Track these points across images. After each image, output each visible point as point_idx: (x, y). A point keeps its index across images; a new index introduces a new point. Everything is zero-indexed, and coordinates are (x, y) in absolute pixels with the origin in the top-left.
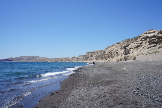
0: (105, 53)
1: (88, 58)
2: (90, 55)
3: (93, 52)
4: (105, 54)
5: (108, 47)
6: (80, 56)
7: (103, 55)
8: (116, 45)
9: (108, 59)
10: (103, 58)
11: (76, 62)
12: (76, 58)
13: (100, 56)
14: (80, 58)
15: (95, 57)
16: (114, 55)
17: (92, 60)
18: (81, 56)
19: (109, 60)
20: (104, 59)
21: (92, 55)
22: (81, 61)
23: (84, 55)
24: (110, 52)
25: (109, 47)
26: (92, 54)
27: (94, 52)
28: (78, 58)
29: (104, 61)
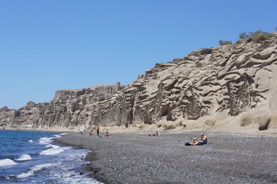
0: (140, 94)
1: (62, 116)
2: (69, 104)
3: (83, 92)
4: (141, 98)
5: (157, 65)
6: (30, 105)
7: (132, 101)
8: (192, 57)
9: (164, 121)
10: (130, 118)
11: (8, 127)
12: (13, 113)
13: (118, 105)
14: (27, 112)
15: (90, 113)
16: (201, 99)
17: (76, 123)
18: (35, 105)
19: (170, 123)
20: (138, 123)
21: (78, 101)
22: (29, 127)
23: (46, 104)
24: (172, 86)
25: (163, 67)
26: (82, 97)
27: (89, 91)
28: (18, 114)
29: (138, 128)
